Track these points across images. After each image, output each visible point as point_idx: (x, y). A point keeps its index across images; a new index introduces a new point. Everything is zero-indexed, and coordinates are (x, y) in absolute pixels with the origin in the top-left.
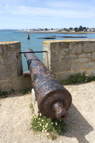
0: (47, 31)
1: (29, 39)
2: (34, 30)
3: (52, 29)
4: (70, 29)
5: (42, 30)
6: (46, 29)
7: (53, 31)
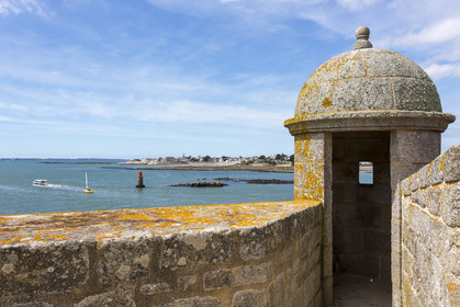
0: (209, 164)
1: (141, 186)
2: (170, 160)
3: (225, 159)
4: (278, 157)
5: (194, 160)
6: (207, 159)
7: (227, 163)
